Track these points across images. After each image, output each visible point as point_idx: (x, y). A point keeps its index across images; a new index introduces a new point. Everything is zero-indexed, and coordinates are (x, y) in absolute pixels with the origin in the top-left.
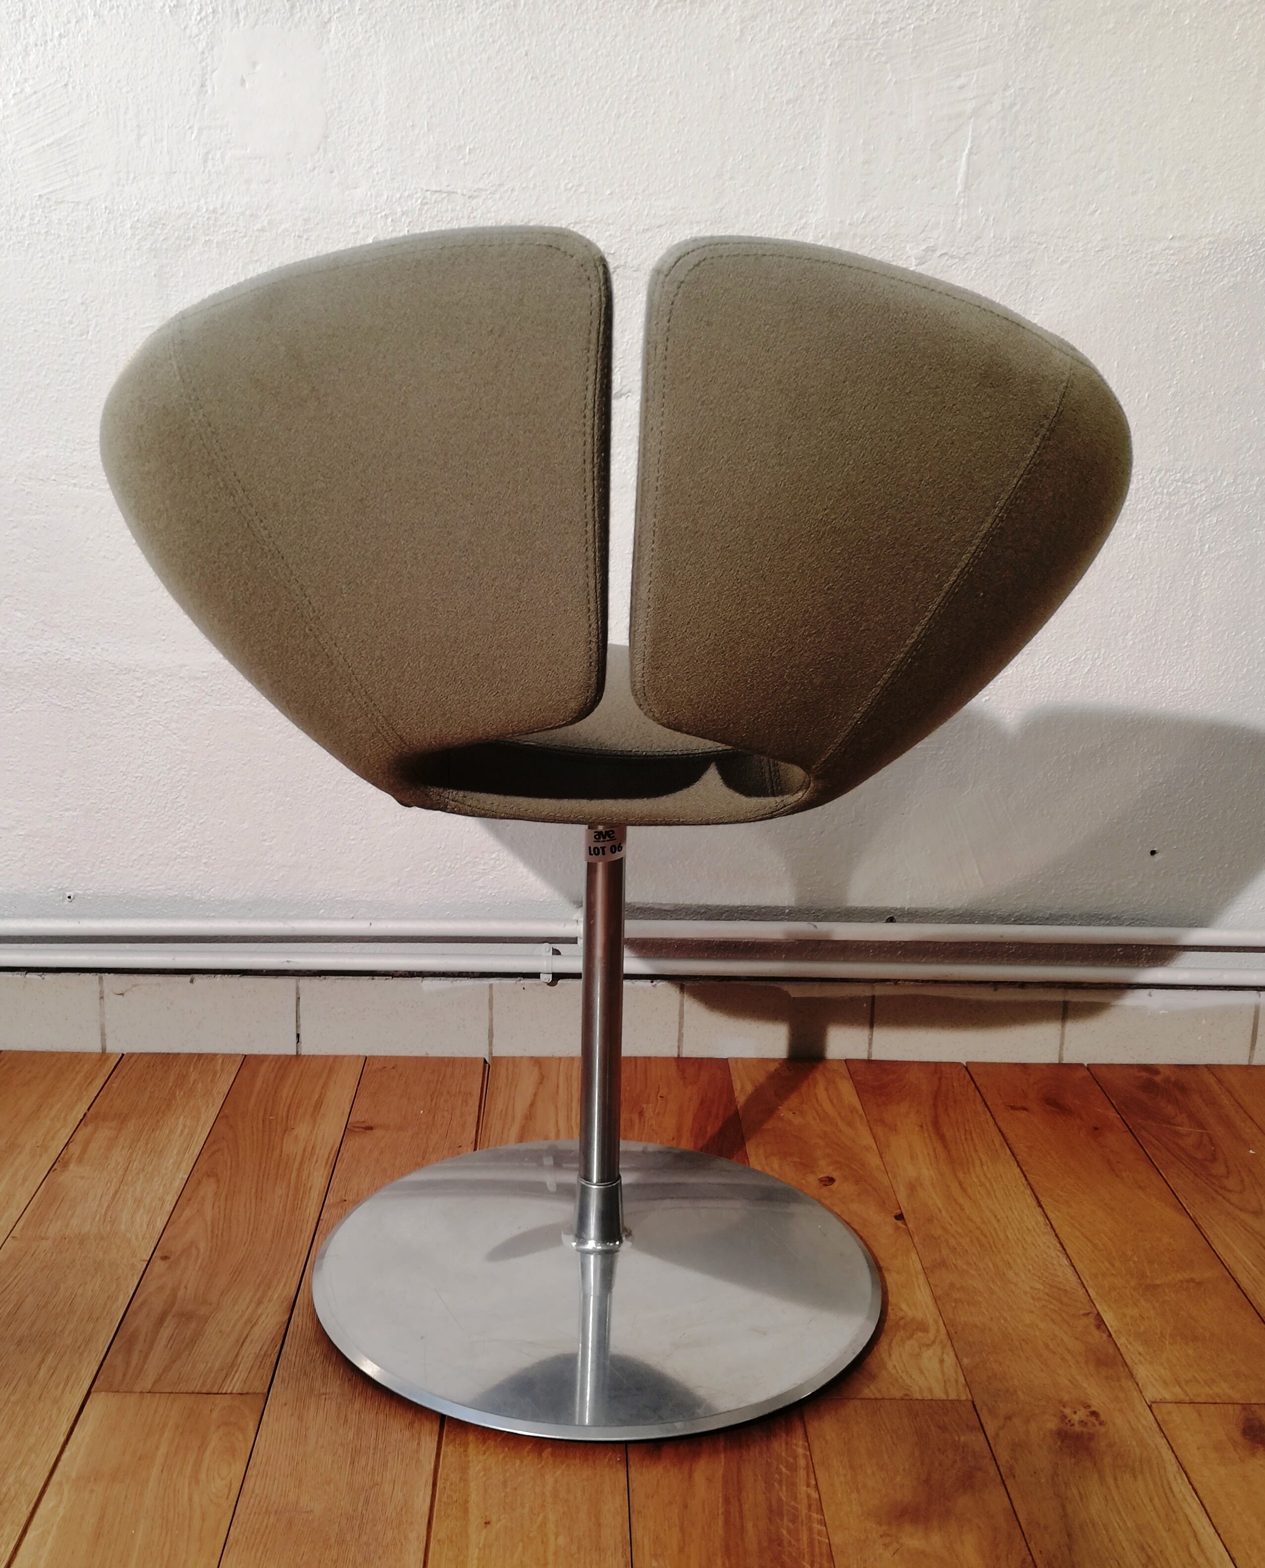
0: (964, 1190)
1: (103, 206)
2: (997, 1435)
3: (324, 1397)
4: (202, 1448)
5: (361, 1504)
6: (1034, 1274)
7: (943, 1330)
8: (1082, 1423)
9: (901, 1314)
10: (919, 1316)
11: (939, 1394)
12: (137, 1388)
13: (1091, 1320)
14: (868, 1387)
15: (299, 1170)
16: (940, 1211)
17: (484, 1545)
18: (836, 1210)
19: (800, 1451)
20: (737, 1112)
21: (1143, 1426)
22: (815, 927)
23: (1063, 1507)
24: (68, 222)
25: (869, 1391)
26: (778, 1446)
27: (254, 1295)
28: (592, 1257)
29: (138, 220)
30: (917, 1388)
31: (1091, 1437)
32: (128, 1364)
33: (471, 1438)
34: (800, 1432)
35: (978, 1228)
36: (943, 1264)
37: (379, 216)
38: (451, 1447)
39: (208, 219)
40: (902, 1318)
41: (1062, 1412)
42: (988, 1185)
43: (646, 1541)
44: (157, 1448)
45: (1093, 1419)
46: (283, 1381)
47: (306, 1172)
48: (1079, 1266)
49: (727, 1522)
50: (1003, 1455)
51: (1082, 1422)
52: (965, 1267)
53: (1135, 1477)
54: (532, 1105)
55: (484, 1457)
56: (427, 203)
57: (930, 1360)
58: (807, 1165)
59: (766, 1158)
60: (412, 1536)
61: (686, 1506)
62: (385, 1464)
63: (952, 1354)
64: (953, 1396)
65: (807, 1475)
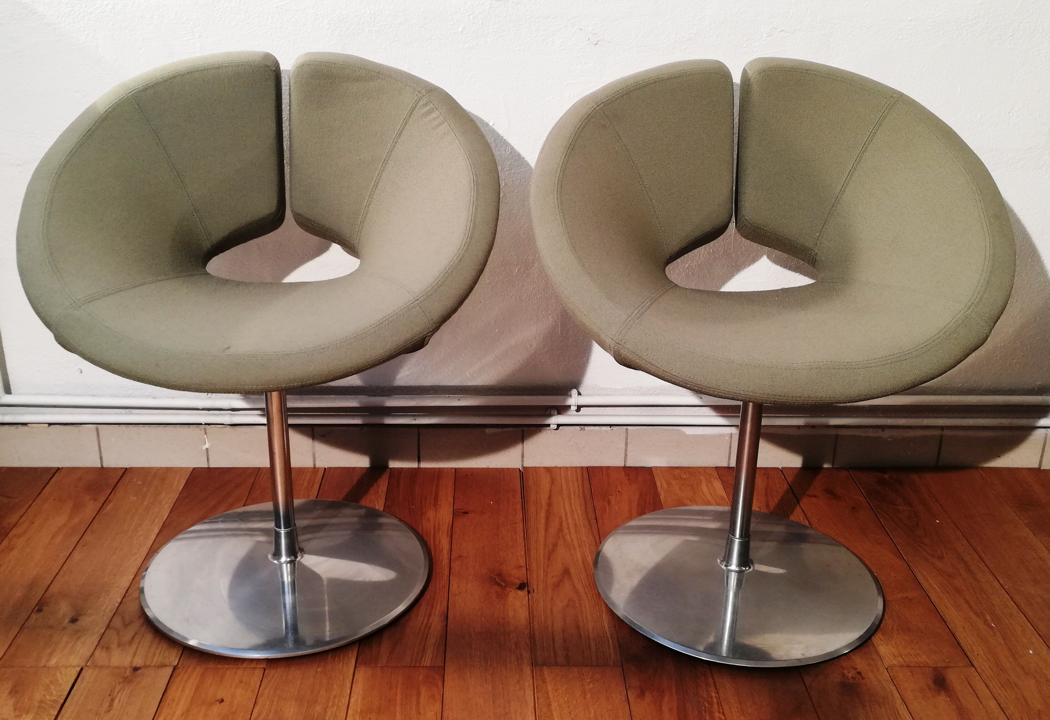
1: (312, 12)
4: (418, 695)
8: (853, 678)
15: (434, 537)
19: (714, 694)
21: (884, 679)
24: (293, 21)
29: (332, 19)
31: (858, 685)
37: (466, 15)
39: (371, 18)
41: (843, 672)
45: (858, 676)
47: (438, 539)
50: (815, 696)
51: (853, 677)
53: (881, 707)
54: (550, 497)
56: (492, 7)
65: (718, 706)
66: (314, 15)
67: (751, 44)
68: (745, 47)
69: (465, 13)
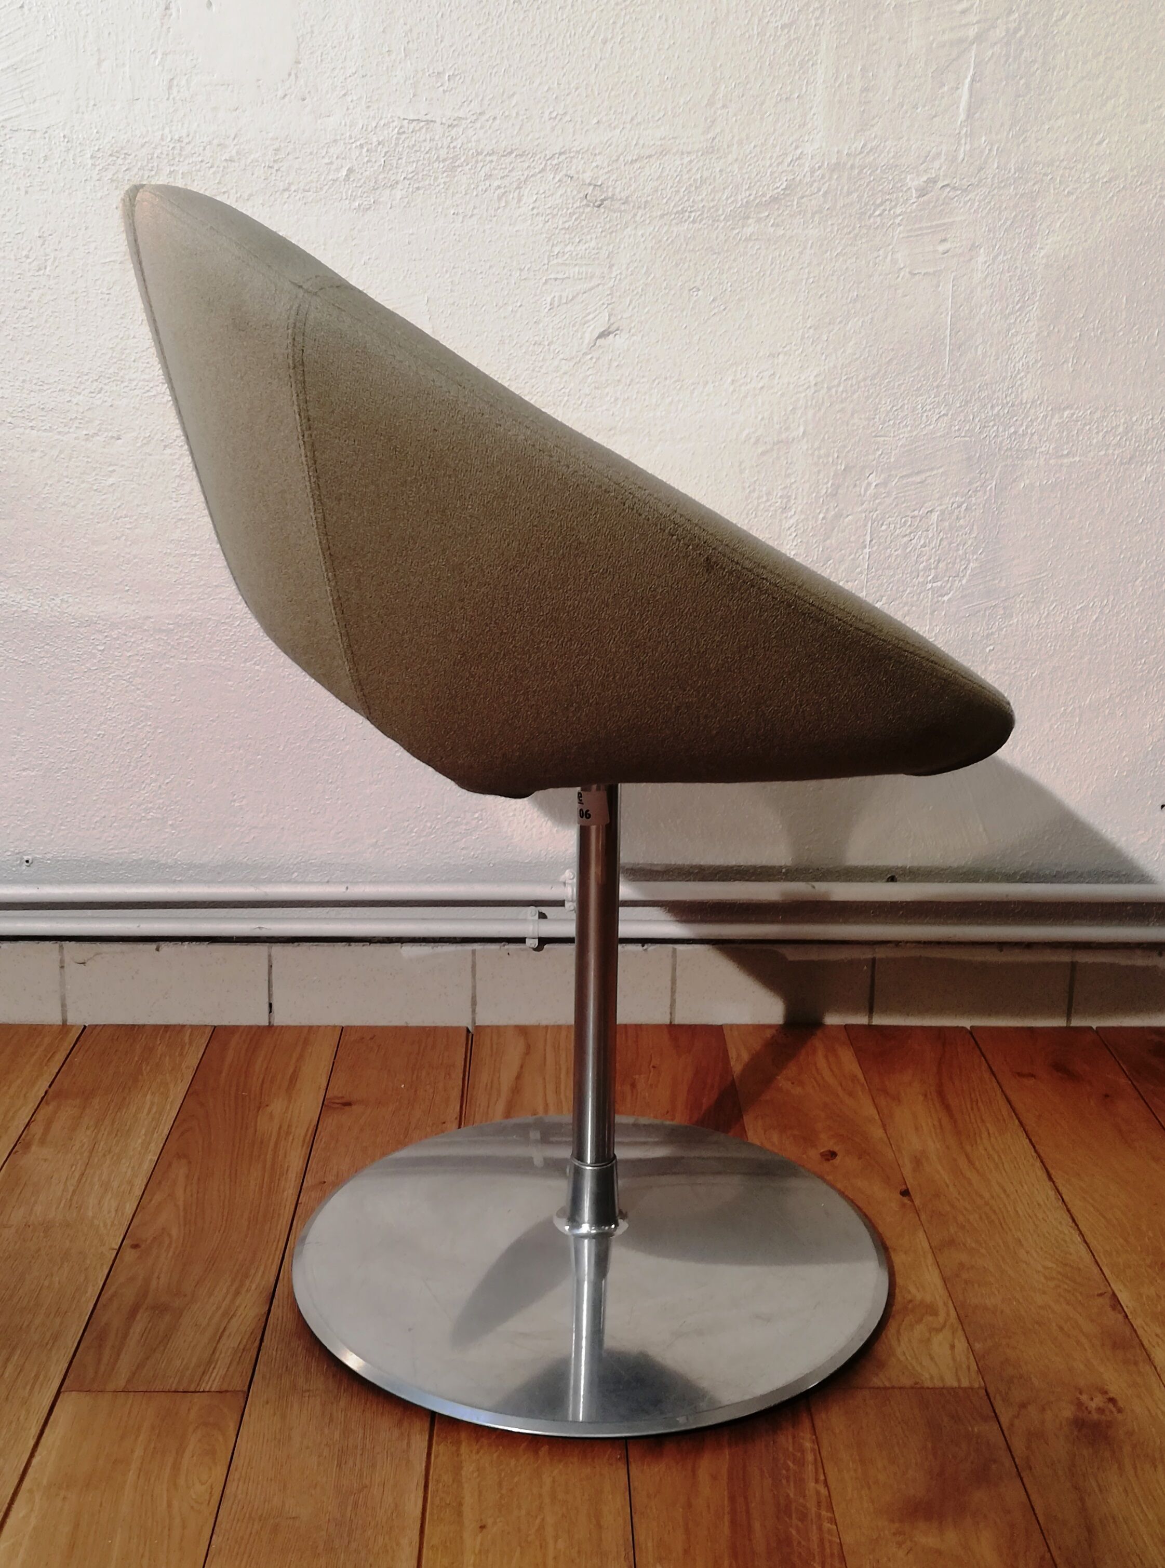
0: (971, 1162)
1: (62, 135)
2: (1012, 1425)
3: (307, 1394)
4: (181, 1450)
5: (349, 1508)
6: (1046, 1252)
7: (953, 1313)
8: (1100, 1410)
9: (909, 1297)
10: (928, 1299)
11: (951, 1382)
12: (111, 1386)
13: (1106, 1301)
14: (877, 1375)
15: (276, 1146)
16: (948, 1186)
17: (480, 1551)
18: (839, 1186)
19: (808, 1445)
20: (733, 1082)
21: (1162, 1411)
22: (814, 887)
23: (1082, 1499)
25: (876, 1381)
26: (785, 1440)
27: (231, 1285)
28: (586, 1241)
29: (99, 149)
30: (927, 1376)
31: (1109, 1425)
32: (99, 1361)
33: (463, 1435)
34: (807, 1424)
35: (987, 1204)
36: (951, 1243)
37: (354, 145)
38: (442, 1448)
39: (173, 148)
40: (911, 1301)
41: (1078, 1399)
42: (996, 1157)
43: (650, 1544)
44: (132, 1451)
45: (1111, 1406)
46: (264, 1377)
47: (282, 1152)
48: (1093, 1243)
49: (733, 1523)
50: (1018, 1445)
51: (1099, 1408)
52: (974, 1245)
53: (1155, 1467)
54: (519, 1077)
55: (478, 1457)
56: (404, 132)
57: (940, 1344)
58: (808, 1139)
59: (765, 1131)
60: (405, 1542)
61: (689, 1505)
62: (374, 1466)
63: (963, 1339)
64: (965, 1383)
65: (816, 1469)
66: (66, 140)
67: (890, 210)
68: (879, 215)
69: (353, 143)
